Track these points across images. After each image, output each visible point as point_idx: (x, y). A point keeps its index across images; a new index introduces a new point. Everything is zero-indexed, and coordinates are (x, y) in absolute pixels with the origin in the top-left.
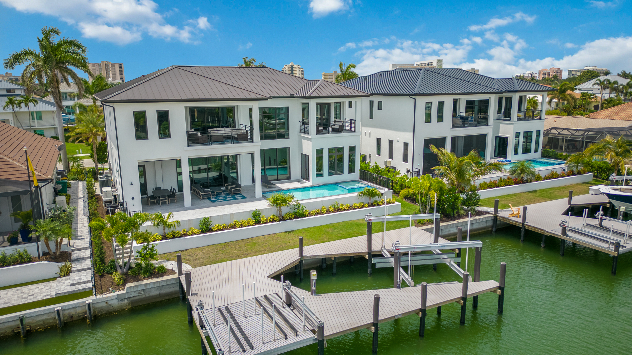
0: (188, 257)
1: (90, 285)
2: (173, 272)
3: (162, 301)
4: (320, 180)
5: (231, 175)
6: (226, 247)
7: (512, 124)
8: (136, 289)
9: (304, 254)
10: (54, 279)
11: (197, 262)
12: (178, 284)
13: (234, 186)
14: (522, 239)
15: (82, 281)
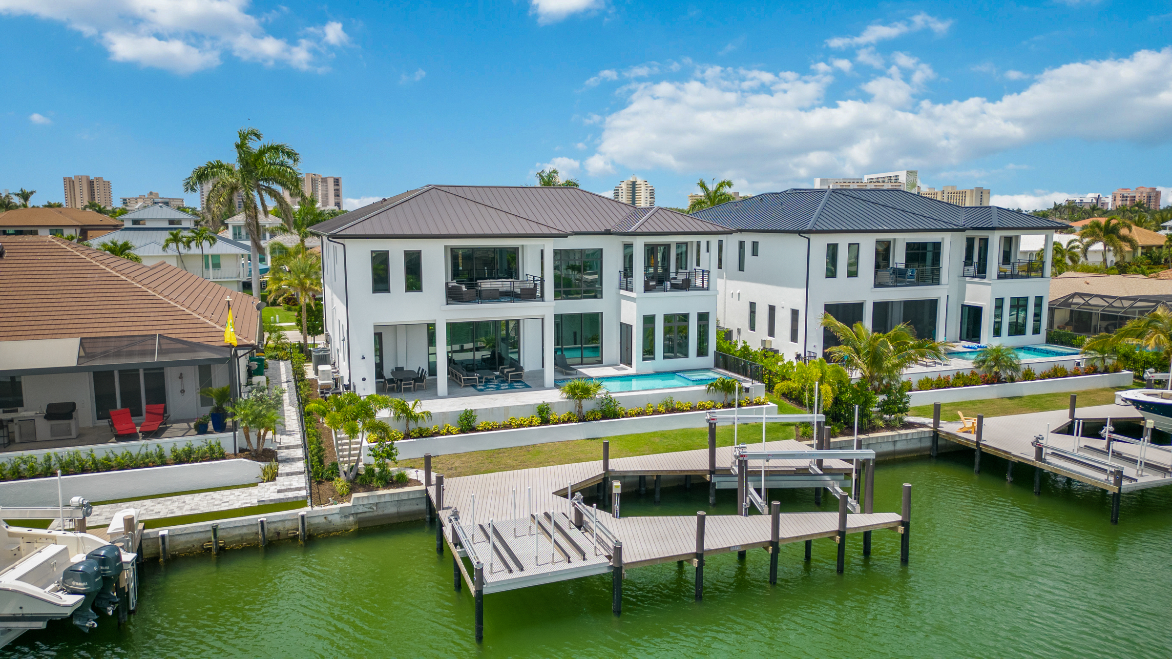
0: (439, 466)
1: (304, 493)
2: (418, 483)
3: (401, 523)
4: (649, 366)
5: (510, 355)
6: (496, 456)
7: (989, 284)
8: (366, 502)
9: (610, 468)
10: (255, 485)
11: (452, 471)
12: (425, 500)
13: (514, 369)
14: (976, 468)
15: (292, 487)
